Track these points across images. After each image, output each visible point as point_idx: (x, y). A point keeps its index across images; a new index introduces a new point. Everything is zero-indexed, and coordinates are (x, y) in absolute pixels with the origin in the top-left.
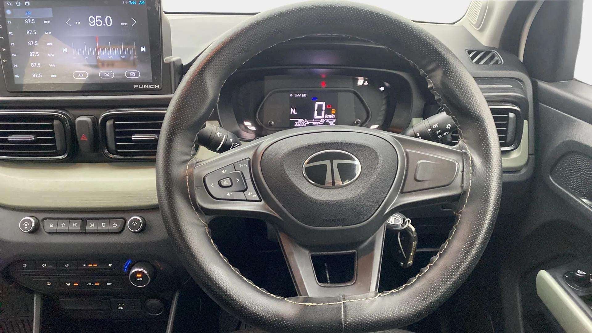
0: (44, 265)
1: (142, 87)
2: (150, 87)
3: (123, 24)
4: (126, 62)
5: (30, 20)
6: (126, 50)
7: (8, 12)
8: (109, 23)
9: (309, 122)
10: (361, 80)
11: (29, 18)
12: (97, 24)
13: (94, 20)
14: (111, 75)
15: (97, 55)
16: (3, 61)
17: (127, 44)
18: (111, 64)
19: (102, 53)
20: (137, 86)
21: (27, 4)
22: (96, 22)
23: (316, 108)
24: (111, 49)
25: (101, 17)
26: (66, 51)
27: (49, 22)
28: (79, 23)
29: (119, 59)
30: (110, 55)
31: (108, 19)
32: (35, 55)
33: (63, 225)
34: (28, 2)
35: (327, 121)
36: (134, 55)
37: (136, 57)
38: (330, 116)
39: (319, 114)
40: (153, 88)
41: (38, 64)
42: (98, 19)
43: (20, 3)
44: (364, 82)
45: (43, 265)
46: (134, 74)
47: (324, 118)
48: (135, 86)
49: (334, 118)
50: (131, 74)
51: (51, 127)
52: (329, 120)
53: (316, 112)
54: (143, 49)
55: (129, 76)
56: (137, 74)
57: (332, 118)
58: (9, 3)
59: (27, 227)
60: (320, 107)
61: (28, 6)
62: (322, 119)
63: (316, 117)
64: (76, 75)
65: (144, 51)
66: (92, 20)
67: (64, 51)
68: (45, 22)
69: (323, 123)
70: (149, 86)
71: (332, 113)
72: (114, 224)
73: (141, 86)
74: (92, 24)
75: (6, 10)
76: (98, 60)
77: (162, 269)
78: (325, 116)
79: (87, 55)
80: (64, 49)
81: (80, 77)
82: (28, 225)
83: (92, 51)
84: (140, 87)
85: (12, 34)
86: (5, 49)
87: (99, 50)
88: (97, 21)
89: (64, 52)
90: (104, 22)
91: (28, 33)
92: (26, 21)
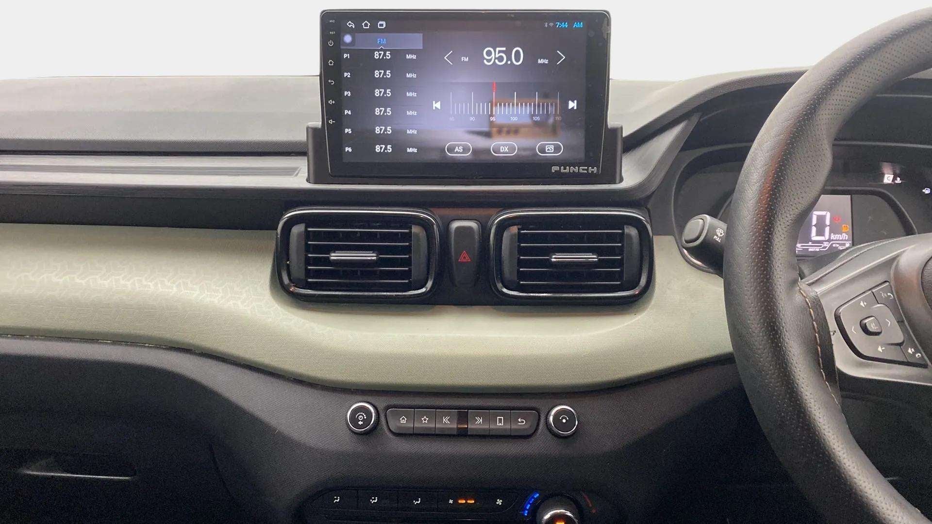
0: (375, 499)
1: (567, 171)
2: (581, 171)
3: (540, 61)
4: (541, 127)
5: (382, 53)
6: (543, 105)
7: (348, 39)
8: (517, 60)
9: (802, 246)
10: (889, 175)
11: (381, 50)
12: (496, 61)
13: (493, 55)
14: (512, 149)
15: (492, 115)
16: (327, 122)
17: (545, 96)
18: (513, 130)
19: (500, 111)
20: (557, 168)
21: (381, 25)
22: (495, 58)
23: (814, 222)
24: (517, 105)
25: (504, 49)
26: (439, 108)
27: (414, 57)
28: (466, 59)
29: (527, 121)
30: (513, 115)
31: (517, 52)
32: (384, 113)
33: (425, 420)
34: (384, 23)
35: (834, 245)
36: (556, 115)
37: (558, 118)
38: (837, 237)
39: (820, 233)
40: (586, 171)
41: (389, 128)
42: (500, 52)
43: (369, 24)
44: (894, 179)
45: (373, 500)
46: (553, 149)
47: (829, 240)
48: (555, 169)
49: (847, 241)
50: (547, 149)
51: (408, 237)
52: (838, 244)
53: (814, 230)
54: (572, 105)
55: (543, 150)
56: (557, 149)
57: (842, 240)
58: (349, 24)
59: (362, 421)
60: (821, 219)
61: (383, 29)
62: (826, 241)
63: (815, 238)
64: (451, 150)
65: (573, 108)
66: (489, 53)
67: (436, 107)
68: (409, 57)
69: (827, 248)
70: (579, 169)
71: (843, 231)
72: (519, 420)
73: (565, 169)
74: (489, 61)
75: (344, 36)
76: (492, 124)
77: (594, 511)
78: (830, 236)
79: (474, 115)
80: (436, 103)
81: (457, 152)
82: (365, 418)
83: (482, 108)
84: (563, 171)
85: (349, 76)
86: (334, 102)
87: (496, 105)
88: (497, 56)
89: (434, 108)
90: (509, 58)
91: (377, 75)
92: (376, 55)
